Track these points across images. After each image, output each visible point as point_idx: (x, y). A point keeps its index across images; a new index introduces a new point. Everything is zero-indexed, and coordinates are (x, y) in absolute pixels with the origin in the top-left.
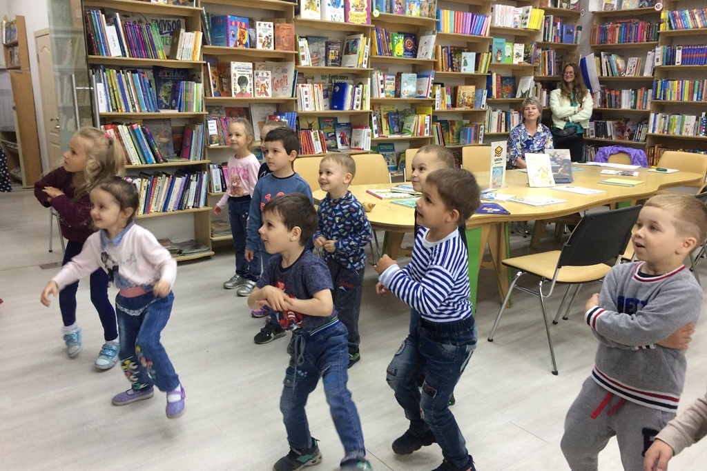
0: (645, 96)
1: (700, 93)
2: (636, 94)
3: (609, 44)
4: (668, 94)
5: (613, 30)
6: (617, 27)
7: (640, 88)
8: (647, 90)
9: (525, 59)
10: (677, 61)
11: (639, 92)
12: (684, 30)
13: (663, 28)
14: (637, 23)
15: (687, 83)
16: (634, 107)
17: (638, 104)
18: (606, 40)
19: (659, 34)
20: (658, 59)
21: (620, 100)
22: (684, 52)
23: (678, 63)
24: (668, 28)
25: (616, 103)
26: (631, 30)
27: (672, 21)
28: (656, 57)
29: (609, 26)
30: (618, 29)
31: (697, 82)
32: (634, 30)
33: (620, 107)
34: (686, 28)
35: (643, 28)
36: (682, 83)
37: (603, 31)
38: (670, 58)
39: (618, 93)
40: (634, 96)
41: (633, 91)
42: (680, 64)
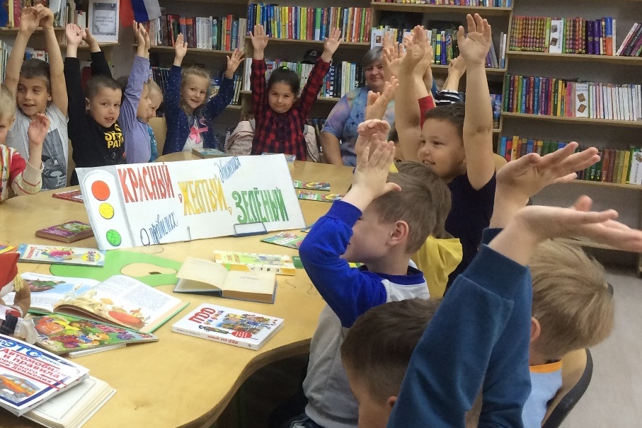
0: (235, 29)
2: (220, 25)
4: (274, 26)
7: (226, 16)
8: (236, 19)
11: (225, 22)
15: (304, 12)
16: (218, 46)
17: (224, 42)
21: (194, 35)
25: (188, 39)
31: (319, 10)
33: (196, 46)
36: (296, 11)
39: (190, 22)
40: (216, 28)
41: (215, 20)
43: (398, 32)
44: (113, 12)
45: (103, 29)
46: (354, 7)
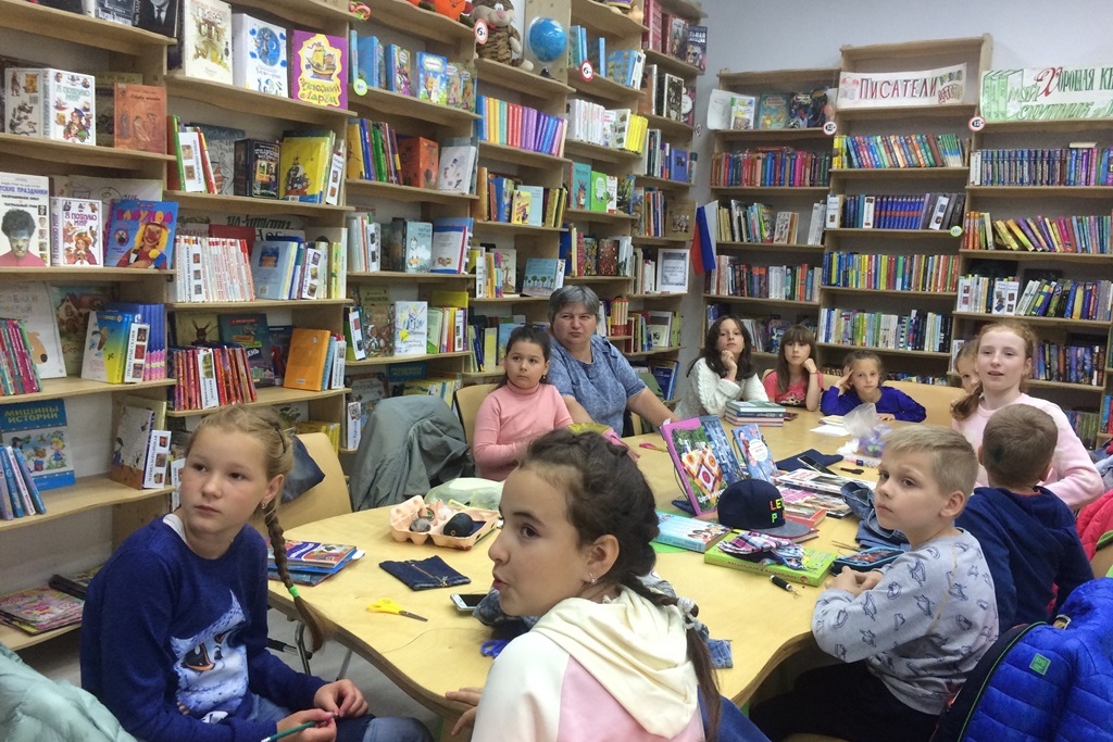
0: (810, 279)
1: (907, 277)
2: (794, 275)
3: (745, 186)
4: (852, 275)
5: (753, 163)
6: (758, 158)
7: (800, 265)
8: (812, 268)
9: (619, 204)
10: (865, 221)
11: (799, 271)
12: (875, 169)
13: (838, 164)
14: (793, 154)
15: (884, 259)
16: (791, 296)
17: (798, 292)
18: (739, 179)
19: (830, 173)
20: (832, 218)
21: (767, 284)
22: (879, 208)
23: (868, 224)
24: (845, 164)
25: (760, 289)
26: (783, 164)
27: (853, 153)
28: (829, 214)
29: (744, 156)
30: (759, 162)
31: (901, 258)
32: (788, 165)
33: (767, 296)
34: (877, 166)
35: (804, 162)
36: (876, 260)
37: (735, 164)
38: (850, 216)
39: (763, 272)
40: (790, 277)
41: (789, 270)
42: (871, 226)
43: (990, 281)
44: (683, 262)
45: (672, 279)
46: (940, 255)
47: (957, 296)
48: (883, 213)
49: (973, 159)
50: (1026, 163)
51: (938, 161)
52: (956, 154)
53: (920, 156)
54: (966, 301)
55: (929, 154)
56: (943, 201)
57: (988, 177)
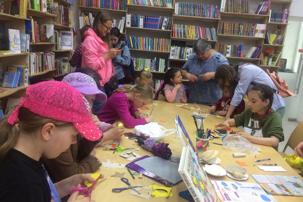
1: (152, 46)
3: (94, 7)
9: (48, 9)
12: (143, 5)
13: (129, 2)
18: (91, 4)
19: (126, 5)
20: (128, 23)
22: (145, 20)
23: (141, 26)
24: (132, 3)
26: (109, 0)
28: (127, 21)
31: (150, 39)
32: (111, 0)
35: (117, 0)
38: (134, 23)
42: (142, 27)
43: (181, 48)
44: (70, 37)
45: (66, 43)
47: (170, 53)
48: (146, 22)
49: (176, 5)
50: (192, 8)
51: (164, 5)
52: (170, 3)
53: (158, 2)
54: (173, 55)
55: (161, 2)
56: (166, 19)
57: (180, 12)
